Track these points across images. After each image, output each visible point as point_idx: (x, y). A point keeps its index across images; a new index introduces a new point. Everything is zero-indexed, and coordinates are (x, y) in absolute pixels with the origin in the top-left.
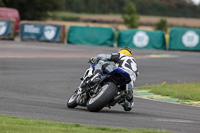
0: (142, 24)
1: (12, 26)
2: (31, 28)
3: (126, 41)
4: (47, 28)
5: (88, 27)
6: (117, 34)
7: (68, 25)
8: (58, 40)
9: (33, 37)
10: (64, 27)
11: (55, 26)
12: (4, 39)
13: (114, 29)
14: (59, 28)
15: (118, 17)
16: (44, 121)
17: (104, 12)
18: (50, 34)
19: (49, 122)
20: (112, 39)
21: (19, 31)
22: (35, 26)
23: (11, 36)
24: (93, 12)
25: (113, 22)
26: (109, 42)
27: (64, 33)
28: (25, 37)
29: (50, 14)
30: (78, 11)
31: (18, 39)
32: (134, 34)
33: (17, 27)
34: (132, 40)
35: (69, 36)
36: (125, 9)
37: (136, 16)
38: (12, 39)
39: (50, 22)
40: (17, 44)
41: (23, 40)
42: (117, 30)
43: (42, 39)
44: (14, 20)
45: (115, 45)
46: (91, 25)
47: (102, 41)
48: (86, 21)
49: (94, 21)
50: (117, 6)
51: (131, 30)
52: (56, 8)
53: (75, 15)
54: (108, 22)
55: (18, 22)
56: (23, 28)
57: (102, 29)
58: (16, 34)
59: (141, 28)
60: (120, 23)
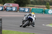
0: (51, 8)
1: (17, 8)
2: (22, 9)
3: (47, 12)
4: (26, 9)
5: (37, 9)
6: (44, 10)
7: (31, 8)
8: (29, 12)
9: (22, 11)
10: (30, 8)
11: (28, 8)
12: (15, 12)
13: (43, 9)
14: (29, 9)
15: (45, 6)
16: (25, 33)
17: (41, 5)
18: (27, 10)
19: (26, 33)
20: (43, 12)
21: (19, 10)
22: (23, 8)
23: (17, 11)
24: (38, 5)
25: (43, 7)
26: (42, 12)
27: (30, 10)
28: (20, 11)
29: (27, 5)
30: (34, 5)
31: (18, 12)
32: (49, 10)
33: (18, 9)
34: (48, 12)
35: (32, 11)
36: (46, 4)
37: (49, 6)
38: (17, 12)
39: (27, 7)
40: (18, 13)
41: (20, 12)
42: (44, 9)
43: (25, 11)
44: (17, 7)
45: (44, 13)
46: (38, 8)
47: (40, 12)
48: (36, 7)
49: (38, 7)
50: (44, 3)
51: (48, 9)
52: (28, 4)
53: (33, 6)
54: (42, 7)
55: (18, 7)
56: (20, 9)
57: (40, 9)
58: (18, 10)
59: (50, 9)
60: (45, 8)
